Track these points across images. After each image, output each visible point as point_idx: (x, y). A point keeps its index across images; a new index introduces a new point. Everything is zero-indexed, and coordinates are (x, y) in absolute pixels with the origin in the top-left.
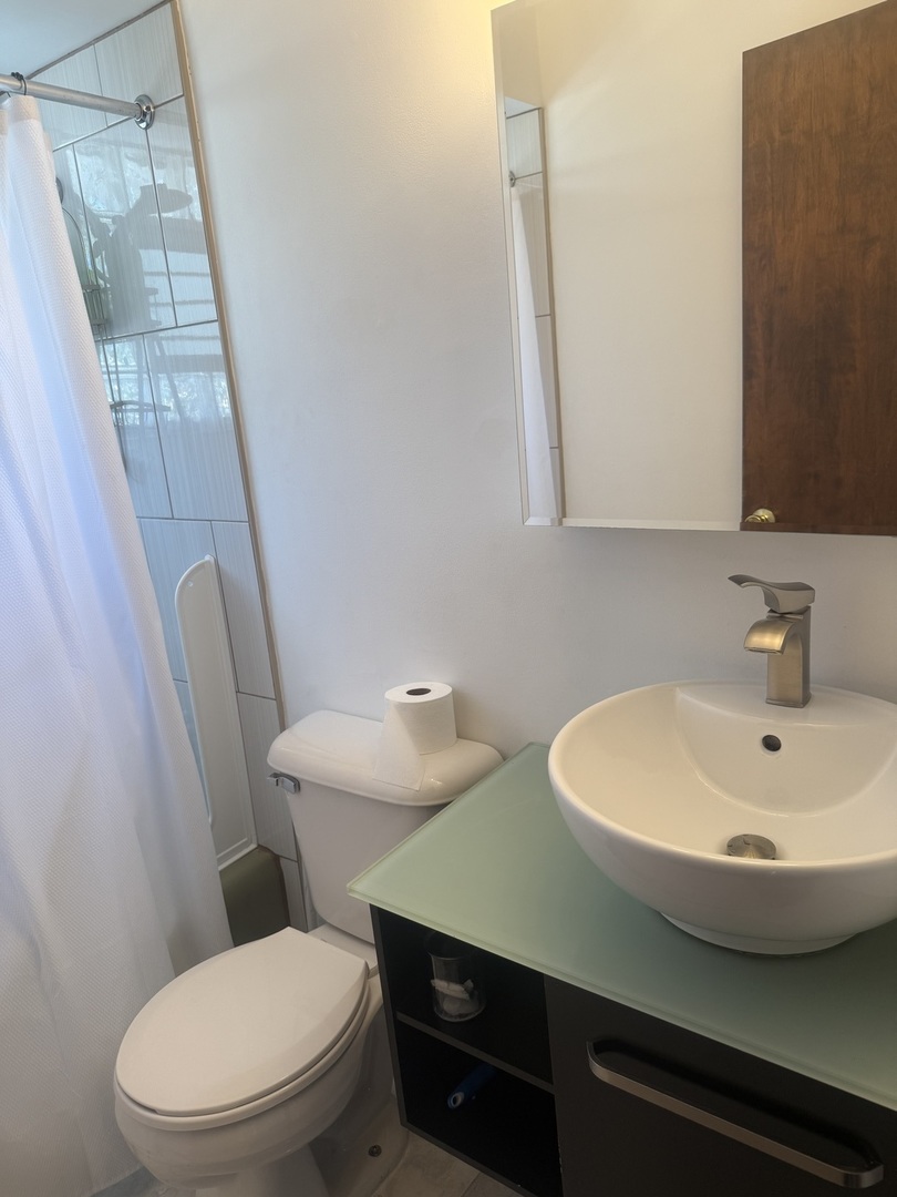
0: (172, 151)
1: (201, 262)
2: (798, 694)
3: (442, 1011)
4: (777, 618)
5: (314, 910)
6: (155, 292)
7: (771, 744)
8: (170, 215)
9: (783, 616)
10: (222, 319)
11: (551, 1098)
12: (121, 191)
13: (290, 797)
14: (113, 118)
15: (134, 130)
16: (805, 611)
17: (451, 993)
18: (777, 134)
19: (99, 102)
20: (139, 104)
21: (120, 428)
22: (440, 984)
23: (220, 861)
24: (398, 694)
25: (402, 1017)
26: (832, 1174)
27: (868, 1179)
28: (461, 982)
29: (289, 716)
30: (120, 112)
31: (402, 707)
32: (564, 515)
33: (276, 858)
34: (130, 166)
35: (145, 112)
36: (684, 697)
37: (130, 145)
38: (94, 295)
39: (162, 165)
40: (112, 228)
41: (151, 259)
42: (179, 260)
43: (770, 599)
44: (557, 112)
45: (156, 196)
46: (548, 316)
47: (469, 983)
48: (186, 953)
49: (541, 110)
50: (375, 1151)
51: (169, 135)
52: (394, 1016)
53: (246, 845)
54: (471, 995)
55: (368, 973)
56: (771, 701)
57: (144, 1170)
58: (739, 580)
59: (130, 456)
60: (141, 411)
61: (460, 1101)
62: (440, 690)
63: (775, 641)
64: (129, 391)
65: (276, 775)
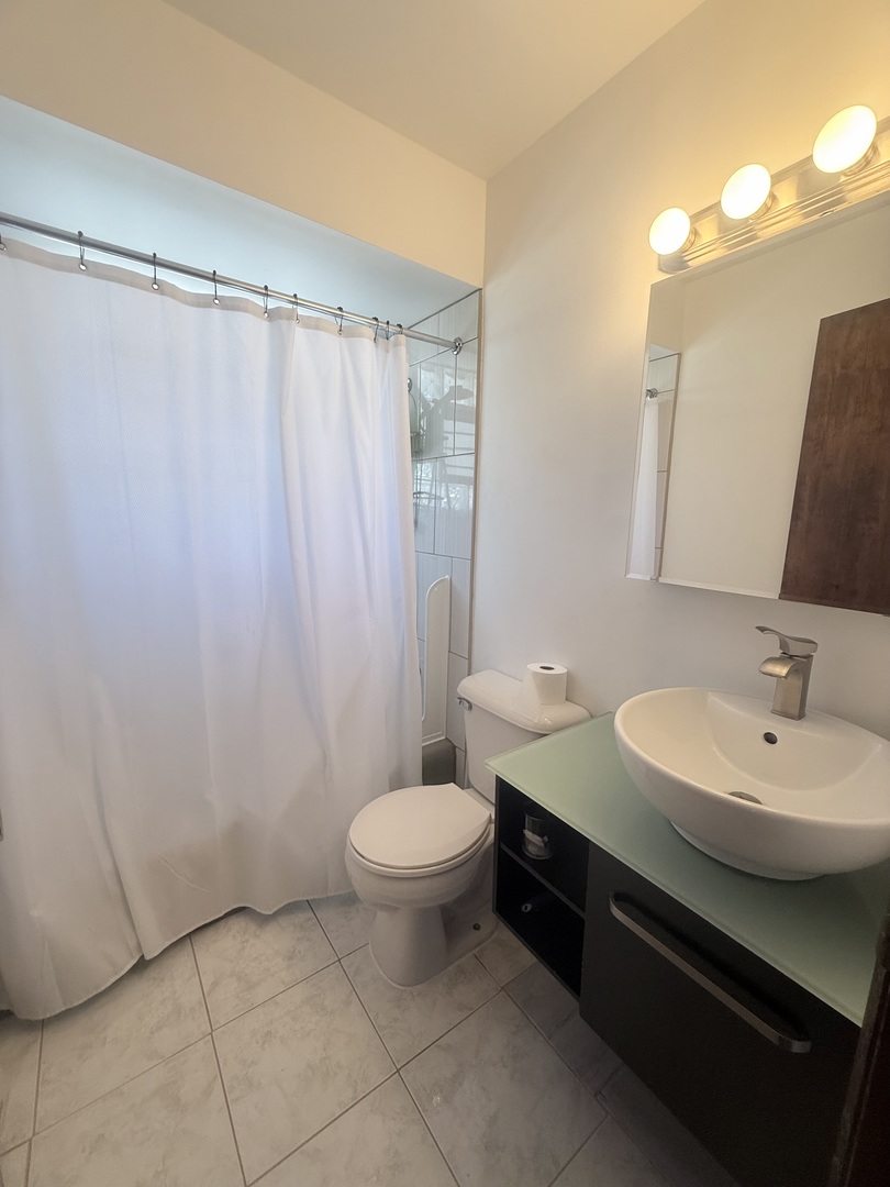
0: (468, 371)
1: (472, 428)
2: (795, 711)
3: (527, 850)
4: (787, 657)
5: (469, 780)
6: (447, 438)
7: (770, 739)
8: (462, 402)
9: (791, 657)
10: (477, 453)
11: (582, 921)
12: (440, 389)
13: (466, 712)
14: (442, 349)
15: (452, 354)
16: (809, 657)
17: (533, 840)
18: (838, 369)
19: (438, 341)
20: (456, 340)
21: (416, 505)
22: (528, 834)
23: (424, 741)
24: (535, 667)
25: (504, 847)
26: (770, 1033)
27: (798, 1047)
28: (541, 836)
29: (473, 670)
30: (445, 346)
31: (536, 674)
32: (660, 575)
33: (454, 747)
34: (447, 378)
35: (457, 346)
36: (714, 700)
37: (448, 367)
38: (416, 438)
39: (462, 378)
40: (432, 405)
41: (448, 425)
42: (460, 426)
43: (784, 645)
44: (690, 357)
45: (457, 392)
46: (665, 471)
47: (546, 838)
48: (398, 783)
49: (680, 355)
50: (477, 927)
51: (467, 360)
52: (499, 848)
53: (439, 736)
54: (546, 845)
55: (490, 821)
56: (774, 712)
57: (354, 892)
58: (762, 629)
59: (419, 520)
60: (429, 499)
61: (529, 909)
62: (559, 670)
63: (782, 670)
64: (426, 488)
65: (460, 698)
